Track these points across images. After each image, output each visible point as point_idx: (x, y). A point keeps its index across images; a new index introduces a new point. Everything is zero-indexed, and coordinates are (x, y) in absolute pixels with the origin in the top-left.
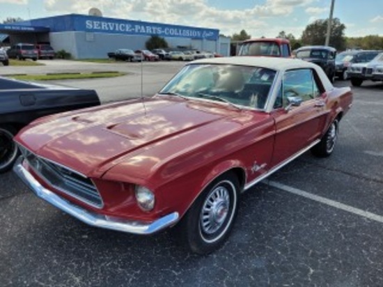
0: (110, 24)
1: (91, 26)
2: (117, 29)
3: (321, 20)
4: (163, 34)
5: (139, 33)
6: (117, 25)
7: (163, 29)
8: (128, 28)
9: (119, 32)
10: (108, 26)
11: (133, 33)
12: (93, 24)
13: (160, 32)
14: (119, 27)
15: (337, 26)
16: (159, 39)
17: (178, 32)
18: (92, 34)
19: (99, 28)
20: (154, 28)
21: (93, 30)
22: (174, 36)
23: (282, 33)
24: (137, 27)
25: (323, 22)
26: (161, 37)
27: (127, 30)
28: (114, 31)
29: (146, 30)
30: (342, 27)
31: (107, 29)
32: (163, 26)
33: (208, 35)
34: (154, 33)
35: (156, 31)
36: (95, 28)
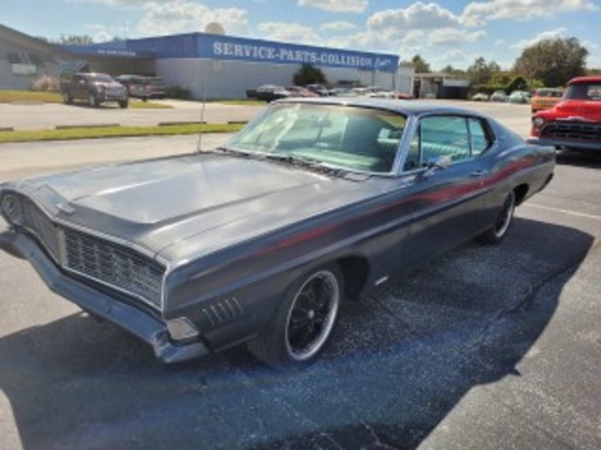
0: (246, 47)
1: (220, 51)
2: (255, 55)
3: (548, 41)
4: (319, 63)
5: (285, 61)
6: (255, 48)
7: (319, 56)
8: (270, 53)
9: (258, 59)
10: (243, 50)
11: (277, 60)
12: (223, 47)
13: (314, 58)
14: (258, 52)
15: (574, 50)
16: (313, 70)
17: (340, 59)
18: (220, 62)
19: (231, 53)
20: (307, 54)
21: (222, 57)
22: (334, 65)
23: (480, 61)
24: (283, 52)
25: (551, 43)
26: (317, 67)
27: (269, 57)
28: (251, 59)
29: (294, 56)
30: (583, 52)
31: (241, 55)
32: (319, 51)
33: (383, 64)
34: (306, 60)
35: (309, 57)
36: (226, 53)
